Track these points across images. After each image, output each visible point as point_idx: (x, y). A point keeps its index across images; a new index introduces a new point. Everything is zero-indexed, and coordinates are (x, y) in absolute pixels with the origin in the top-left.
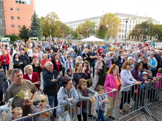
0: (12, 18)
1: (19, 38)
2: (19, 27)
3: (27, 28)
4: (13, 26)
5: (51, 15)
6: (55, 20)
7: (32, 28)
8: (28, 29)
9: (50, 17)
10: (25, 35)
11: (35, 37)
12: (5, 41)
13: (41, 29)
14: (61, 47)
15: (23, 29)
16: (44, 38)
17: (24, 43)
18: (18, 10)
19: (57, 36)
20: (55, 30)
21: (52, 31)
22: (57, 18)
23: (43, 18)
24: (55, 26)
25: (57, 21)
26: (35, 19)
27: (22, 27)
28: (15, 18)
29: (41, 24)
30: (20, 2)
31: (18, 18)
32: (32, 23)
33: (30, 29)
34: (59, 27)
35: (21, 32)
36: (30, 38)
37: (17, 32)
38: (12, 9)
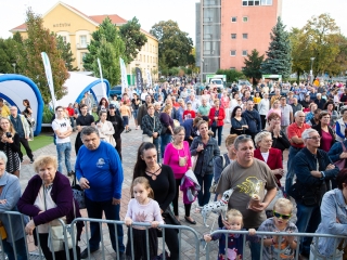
0: (234, 36)
1: (243, 76)
2: (244, 53)
3: (260, 55)
4: (233, 53)
5: (318, 21)
6: (328, 32)
7: (270, 54)
8: (262, 57)
9: (313, 27)
10: (254, 70)
11: (275, 73)
12: (218, 82)
13: (289, 56)
14: (337, 99)
15: (251, 58)
16: (293, 76)
17: (251, 87)
18: (246, 19)
19: (327, 72)
20: (323, 57)
21: (317, 60)
22: (332, 29)
23: (296, 31)
24: (325, 48)
25: (332, 36)
26: (278, 35)
27: (250, 53)
28: (239, 36)
29: (292, 44)
30: (251, 3)
31: (245, 35)
32: (272, 44)
33: (266, 57)
34: (335, 50)
35: (248, 63)
36: (264, 77)
37: (239, 63)
38: (234, 20)
